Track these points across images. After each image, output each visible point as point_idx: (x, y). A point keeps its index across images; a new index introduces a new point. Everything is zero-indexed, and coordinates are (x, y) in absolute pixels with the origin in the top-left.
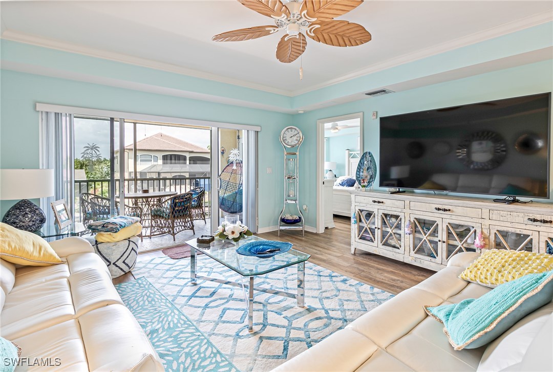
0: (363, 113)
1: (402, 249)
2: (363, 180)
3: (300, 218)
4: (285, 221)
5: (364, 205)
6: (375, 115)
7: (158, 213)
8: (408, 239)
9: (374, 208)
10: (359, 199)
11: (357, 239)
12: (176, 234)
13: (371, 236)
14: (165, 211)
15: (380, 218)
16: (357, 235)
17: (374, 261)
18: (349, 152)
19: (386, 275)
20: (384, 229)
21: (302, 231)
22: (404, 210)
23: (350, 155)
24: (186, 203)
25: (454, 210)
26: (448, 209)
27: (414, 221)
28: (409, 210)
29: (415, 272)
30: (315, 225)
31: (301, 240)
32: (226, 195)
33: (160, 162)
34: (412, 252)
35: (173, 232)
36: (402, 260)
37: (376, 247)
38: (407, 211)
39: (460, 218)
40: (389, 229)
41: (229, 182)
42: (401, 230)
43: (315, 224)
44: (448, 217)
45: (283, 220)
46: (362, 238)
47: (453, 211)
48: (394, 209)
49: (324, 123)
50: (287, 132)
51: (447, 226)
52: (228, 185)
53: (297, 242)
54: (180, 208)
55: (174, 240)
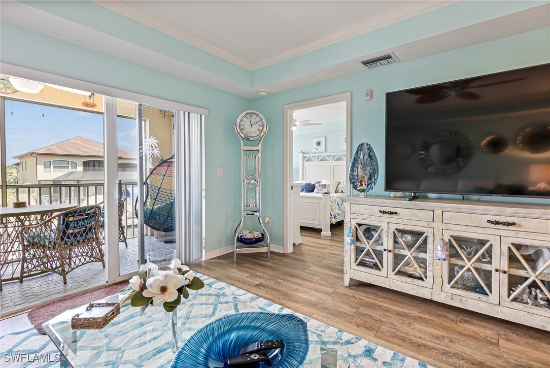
0: (352, 93)
1: (429, 280)
2: (361, 182)
3: (263, 235)
4: (242, 241)
5: (365, 217)
6: (370, 94)
7: (35, 240)
8: (439, 267)
9: (382, 222)
10: (356, 208)
11: (354, 266)
12: (67, 273)
13: (376, 260)
14: (48, 237)
15: (391, 236)
16: (353, 260)
17: (381, 297)
18: (303, 155)
19: (417, 326)
20: (397, 251)
21: (267, 253)
22: (433, 225)
23: (304, 158)
24: (87, 222)
25: (522, 224)
26: (511, 222)
27: (450, 240)
28: (440, 224)
29: (452, 316)
30: (282, 243)
31: (266, 266)
32: (156, 207)
33: (80, 169)
34: (447, 287)
35: (63, 270)
36: (428, 297)
37: (386, 278)
38: (438, 225)
39: (533, 236)
40: (407, 251)
41: (160, 188)
42: (426, 253)
43: (281, 241)
44: (511, 234)
45: (241, 240)
46: (362, 264)
47: (520, 226)
48: (415, 223)
49: (292, 109)
50: (245, 119)
51: (509, 248)
52: (158, 193)
53: (264, 270)
54: (76, 231)
55: (65, 283)
